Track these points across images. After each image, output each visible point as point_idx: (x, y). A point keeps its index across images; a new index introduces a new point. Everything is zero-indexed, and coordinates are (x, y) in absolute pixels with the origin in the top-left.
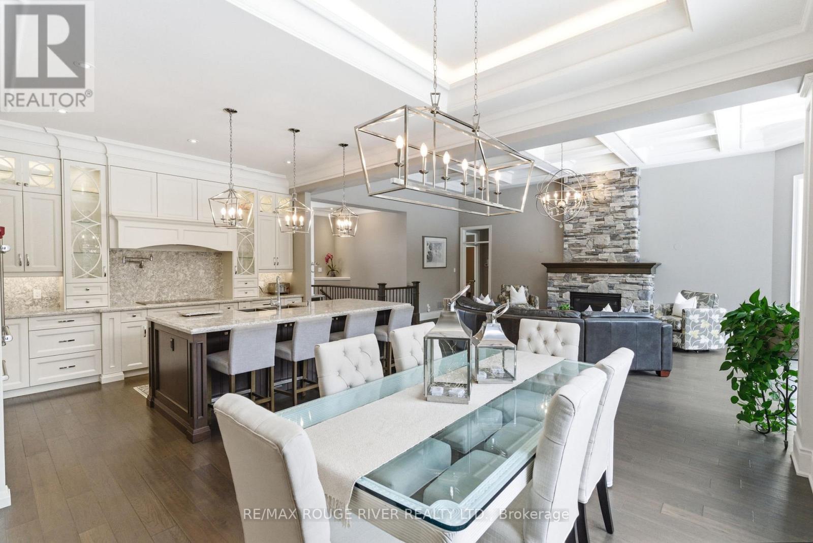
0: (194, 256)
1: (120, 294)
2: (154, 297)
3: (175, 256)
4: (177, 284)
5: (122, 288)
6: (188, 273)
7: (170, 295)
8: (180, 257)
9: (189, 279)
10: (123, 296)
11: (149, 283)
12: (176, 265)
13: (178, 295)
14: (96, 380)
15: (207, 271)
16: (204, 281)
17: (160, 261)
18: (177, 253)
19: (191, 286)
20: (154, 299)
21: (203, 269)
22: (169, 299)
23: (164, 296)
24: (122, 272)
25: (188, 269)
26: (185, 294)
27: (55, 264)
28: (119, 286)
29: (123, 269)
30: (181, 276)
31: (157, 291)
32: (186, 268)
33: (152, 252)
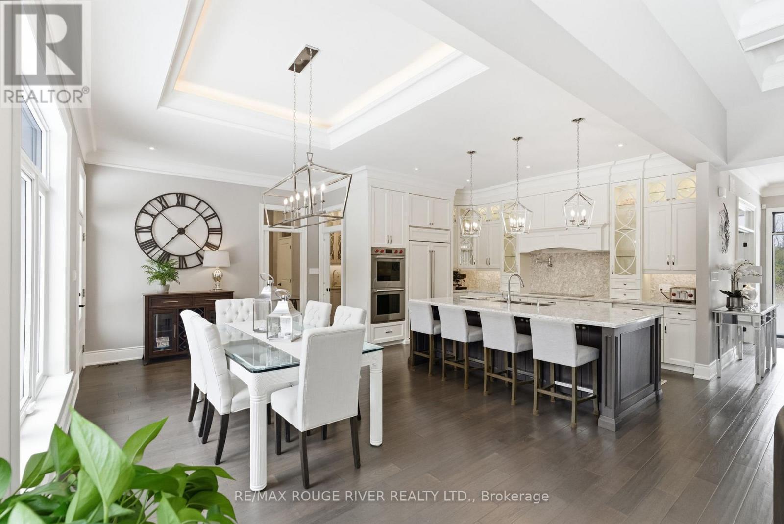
0: (589, 256)
1: (538, 285)
2: (559, 290)
3: (575, 257)
4: (576, 281)
5: (540, 281)
6: (585, 272)
7: (570, 289)
8: (579, 258)
9: (585, 277)
10: (540, 286)
11: (556, 279)
12: (576, 264)
13: (576, 291)
15: (602, 270)
16: (599, 279)
17: (563, 261)
18: (576, 255)
19: (587, 283)
20: (559, 291)
21: (598, 269)
22: (569, 293)
23: (566, 290)
24: (540, 270)
25: (585, 268)
26: (582, 290)
27: (499, 264)
28: (538, 280)
29: (540, 267)
30: (579, 274)
31: (561, 285)
32: (583, 268)
33: (558, 254)
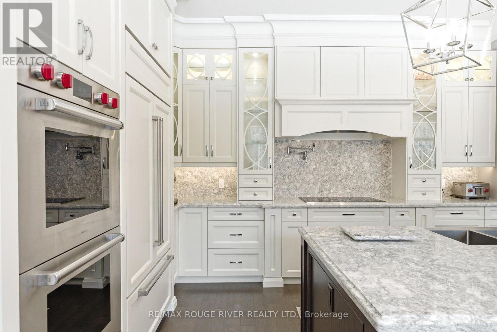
0: (357, 145)
1: (285, 187)
2: (316, 192)
3: (338, 146)
4: (340, 179)
5: (287, 181)
6: (351, 166)
7: (332, 191)
8: (343, 148)
9: (352, 174)
10: (288, 189)
11: (312, 176)
12: (339, 156)
13: (341, 192)
14: (258, 280)
15: (373, 164)
16: (368, 176)
17: (323, 152)
18: (340, 143)
19: (355, 181)
20: (316, 194)
21: (368, 162)
22: (331, 196)
23: (326, 192)
24: (287, 164)
25: (352, 161)
26: (348, 191)
27: (231, 156)
28: (284, 179)
29: (288, 161)
30: (344, 168)
31: (319, 185)
32: (349, 160)
33: (315, 141)
